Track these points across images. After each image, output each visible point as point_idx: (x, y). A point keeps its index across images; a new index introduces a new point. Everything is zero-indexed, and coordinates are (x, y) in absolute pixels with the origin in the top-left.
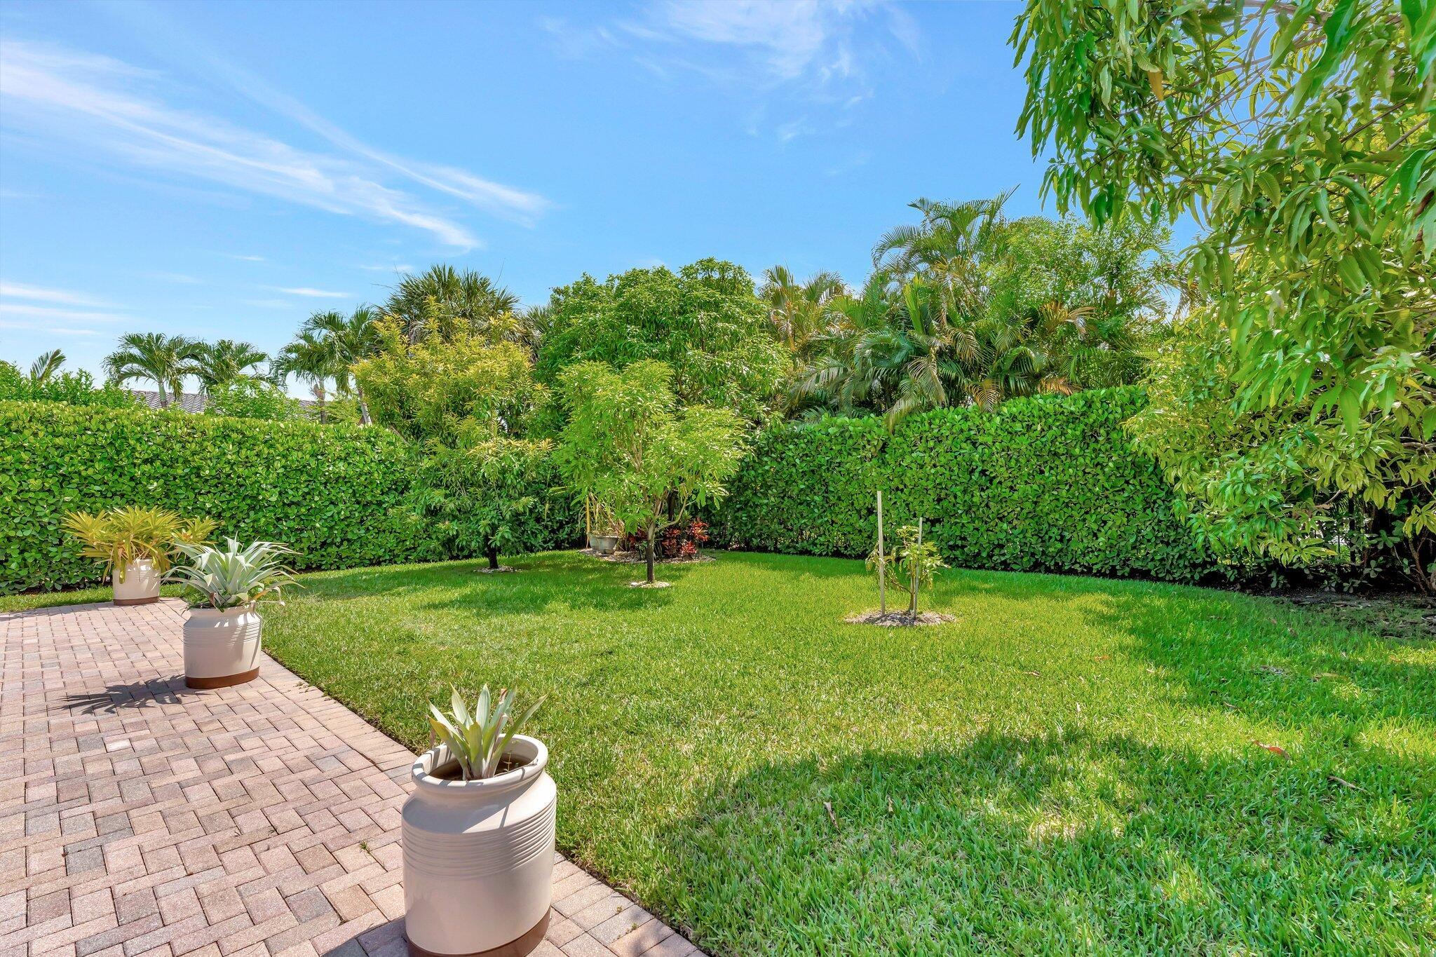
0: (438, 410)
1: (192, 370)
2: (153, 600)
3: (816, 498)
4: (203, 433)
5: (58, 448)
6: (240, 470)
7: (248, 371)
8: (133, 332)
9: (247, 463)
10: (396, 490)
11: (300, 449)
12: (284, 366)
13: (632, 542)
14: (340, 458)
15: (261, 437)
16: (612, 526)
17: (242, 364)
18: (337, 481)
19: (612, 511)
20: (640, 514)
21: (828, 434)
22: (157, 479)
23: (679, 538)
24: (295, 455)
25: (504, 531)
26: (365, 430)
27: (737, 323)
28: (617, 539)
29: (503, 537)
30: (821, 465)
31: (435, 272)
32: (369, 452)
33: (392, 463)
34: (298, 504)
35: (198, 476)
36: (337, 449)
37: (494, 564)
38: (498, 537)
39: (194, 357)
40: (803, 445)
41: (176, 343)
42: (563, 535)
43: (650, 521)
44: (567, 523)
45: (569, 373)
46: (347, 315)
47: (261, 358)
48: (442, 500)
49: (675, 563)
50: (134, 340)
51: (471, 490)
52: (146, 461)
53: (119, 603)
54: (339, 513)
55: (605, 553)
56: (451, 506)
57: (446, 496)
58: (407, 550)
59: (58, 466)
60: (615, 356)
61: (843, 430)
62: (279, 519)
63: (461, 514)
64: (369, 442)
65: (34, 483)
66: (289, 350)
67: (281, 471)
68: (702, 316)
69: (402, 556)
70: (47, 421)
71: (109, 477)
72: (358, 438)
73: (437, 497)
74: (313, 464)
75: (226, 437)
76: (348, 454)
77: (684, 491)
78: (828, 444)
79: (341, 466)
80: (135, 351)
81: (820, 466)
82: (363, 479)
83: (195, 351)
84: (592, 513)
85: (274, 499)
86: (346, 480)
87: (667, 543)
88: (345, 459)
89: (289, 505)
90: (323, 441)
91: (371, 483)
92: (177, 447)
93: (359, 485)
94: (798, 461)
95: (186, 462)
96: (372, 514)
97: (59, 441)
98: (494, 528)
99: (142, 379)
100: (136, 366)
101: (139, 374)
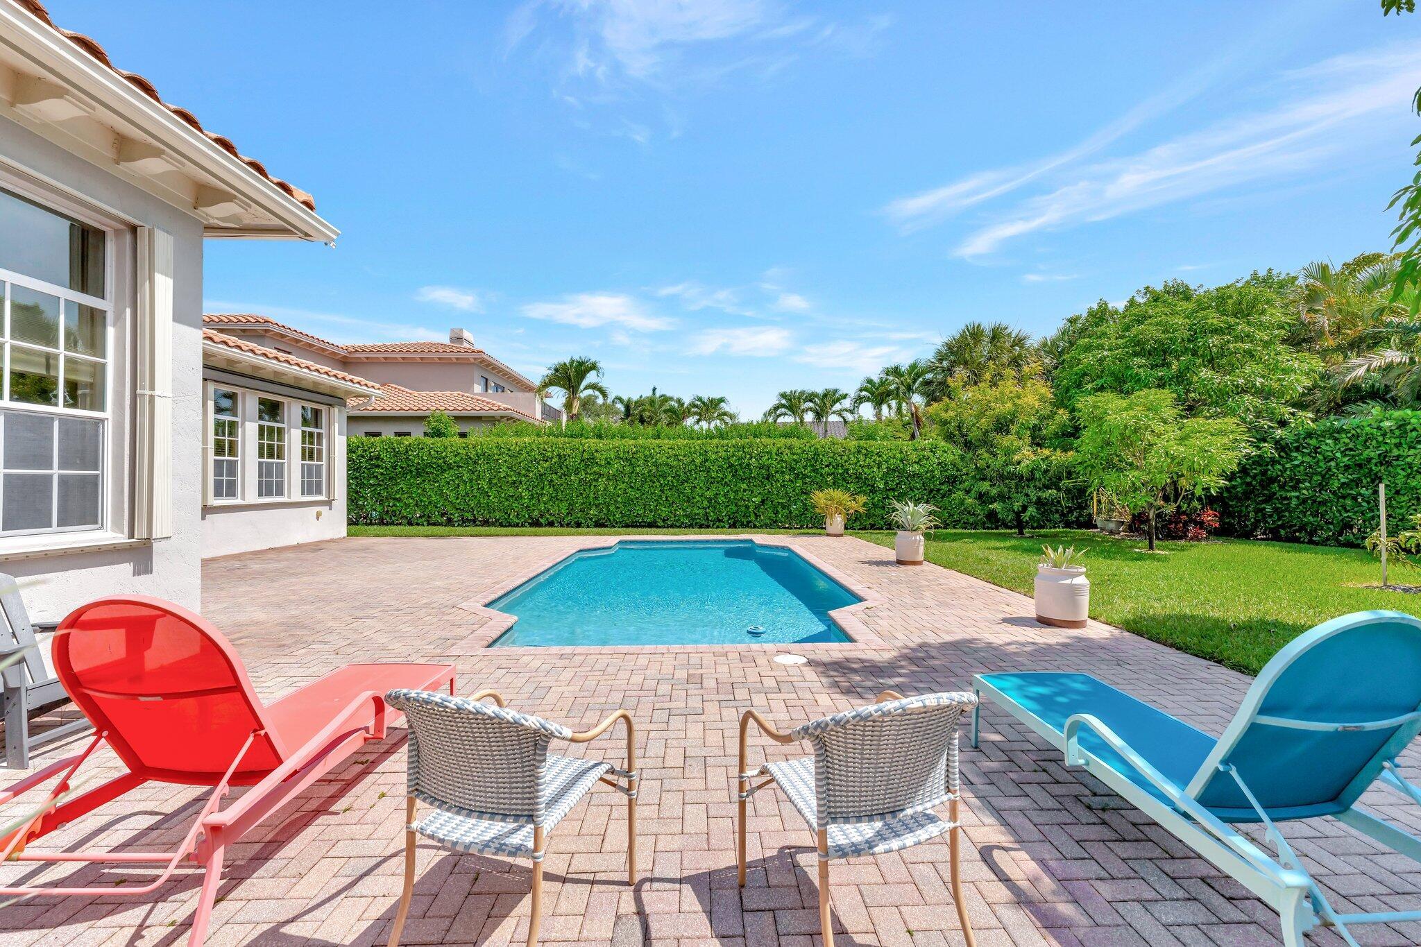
0: (987, 431)
1: (811, 409)
2: (841, 535)
3: (1363, 491)
4: (849, 450)
5: (795, 460)
6: (866, 470)
7: (837, 407)
8: (782, 391)
9: (869, 466)
10: (948, 482)
11: (894, 458)
12: (859, 400)
13: (1137, 524)
14: (915, 462)
15: (876, 451)
16: (1119, 512)
17: (835, 402)
18: (914, 475)
19: (1119, 500)
20: (1142, 500)
21: (1379, 428)
22: (831, 475)
23: (1186, 524)
24: (892, 461)
25: (1032, 510)
26: (929, 444)
27: (1252, 341)
28: (1123, 523)
29: (1031, 515)
30: (1372, 459)
31: (968, 330)
32: (931, 457)
33: (946, 465)
34: (893, 490)
35: (847, 473)
36: (914, 457)
37: (1021, 533)
38: (1028, 514)
39: (811, 401)
40: (1347, 441)
41: (803, 393)
42: (1072, 518)
43: (1151, 505)
44: (1075, 509)
45: (1085, 402)
46: (905, 366)
47: (845, 396)
48: (989, 488)
49: (1182, 542)
50: (783, 396)
51: (1007, 481)
52: (827, 466)
53: (828, 535)
54: (915, 496)
55: (1111, 532)
56: (994, 492)
57: (991, 486)
58: (954, 521)
59: (794, 469)
60: (1121, 383)
61: (1402, 425)
62: (884, 498)
63: (1002, 497)
64: (932, 451)
65: (787, 477)
66: (861, 390)
67: (885, 470)
68: (1214, 340)
69: (951, 525)
70: (790, 448)
71: (813, 474)
72: (925, 449)
73: (985, 486)
74: (901, 466)
75: (859, 452)
76: (920, 459)
77: (1183, 482)
78: (1380, 439)
79: (916, 467)
80: (784, 402)
81: (1369, 460)
82: (929, 475)
83: (811, 397)
84: (1099, 502)
85: (882, 486)
86: (919, 475)
87: (1173, 526)
88: (918, 463)
89: (889, 490)
90: (906, 452)
91: (933, 477)
92: (839, 458)
93: (926, 478)
94: (1338, 455)
95: (842, 466)
96: (934, 497)
97: (795, 457)
98: (1024, 508)
99: (786, 416)
100: (783, 409)
101: (785, 414)
